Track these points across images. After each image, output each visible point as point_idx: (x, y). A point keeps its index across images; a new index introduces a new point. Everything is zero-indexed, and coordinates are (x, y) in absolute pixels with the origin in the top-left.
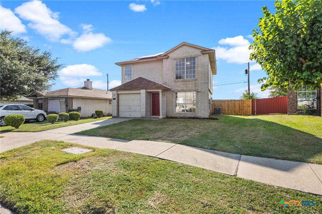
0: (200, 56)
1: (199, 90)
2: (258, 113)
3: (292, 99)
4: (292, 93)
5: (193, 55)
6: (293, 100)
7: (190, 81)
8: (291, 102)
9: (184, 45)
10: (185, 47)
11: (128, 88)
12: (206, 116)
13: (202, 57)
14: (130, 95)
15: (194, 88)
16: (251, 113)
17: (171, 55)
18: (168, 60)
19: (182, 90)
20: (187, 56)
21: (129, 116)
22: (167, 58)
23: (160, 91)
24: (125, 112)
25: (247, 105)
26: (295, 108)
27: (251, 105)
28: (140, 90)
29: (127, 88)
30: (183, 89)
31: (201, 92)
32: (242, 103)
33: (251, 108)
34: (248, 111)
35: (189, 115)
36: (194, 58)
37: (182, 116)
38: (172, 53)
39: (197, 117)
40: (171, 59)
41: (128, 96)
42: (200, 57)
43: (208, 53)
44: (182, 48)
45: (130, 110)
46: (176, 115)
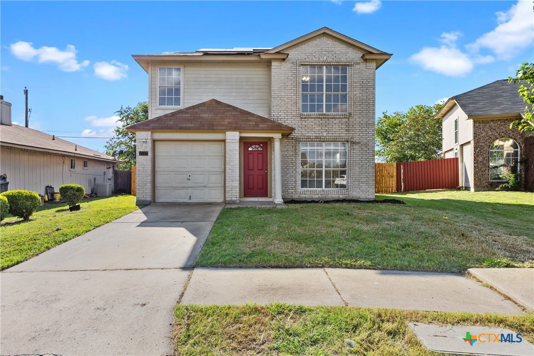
0: (358, 64)
1: (356, 139)
2: (408, 190)
3: (482, 163)
4: (481, 152)
5: (343, 59)
6: (484, 164)
7: (335, 118)
8: (480, 169)
9: (324, 34)
10: (324, 39)
11: (188, 125)
12: (371, 197)
13: (363, 66)
14: (190, 144)
15: (344, 135)
16: (395, 189)
17: (293, 54)
18: (284, 64)
19: (317, 137)
20: (330, 60)
21: (187, 200)
22: (284, 60)
23: (277, 136)
24: (176, 188)
25: (389, 174)
26: (485, 179)
27: (395, 174)
28: (224, 131)
29: (184, 125)
30: (321, 134)
31: (359, 143)
32: (380, 170)
33: (395, 178)
34: (389, 185)
35: (333, 196)
36: (344, 67)
37: (317, 196)
38: (294, 50)
39: (351, 197)
40: (293, 63)
41: (184, 147)
42: (358, 66)
43: (376, 59)
44: (318, 40)
45: (189, 184)
46: (304, 196)
